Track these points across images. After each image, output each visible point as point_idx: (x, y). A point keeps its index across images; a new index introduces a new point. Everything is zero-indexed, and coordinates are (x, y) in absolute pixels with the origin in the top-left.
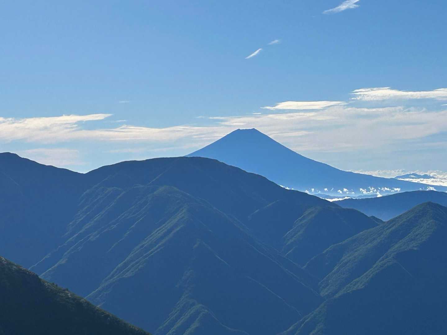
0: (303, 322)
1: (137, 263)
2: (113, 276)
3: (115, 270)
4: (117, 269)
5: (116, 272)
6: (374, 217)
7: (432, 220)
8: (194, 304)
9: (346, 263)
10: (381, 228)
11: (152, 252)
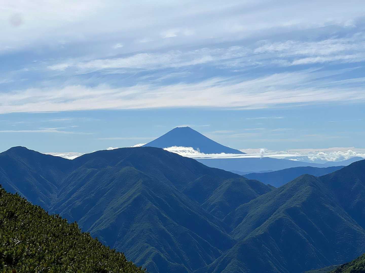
0: (222, 257)
1: (108, 220)
2: (92, 229)
3: (94, 224)
4: (96, 224)
5: (94, 226)
6: (270, 185)
7: (309, 187)
8: (147, 247)
9: (251, 217)
10: (275, 192)
11: (118, 212)
